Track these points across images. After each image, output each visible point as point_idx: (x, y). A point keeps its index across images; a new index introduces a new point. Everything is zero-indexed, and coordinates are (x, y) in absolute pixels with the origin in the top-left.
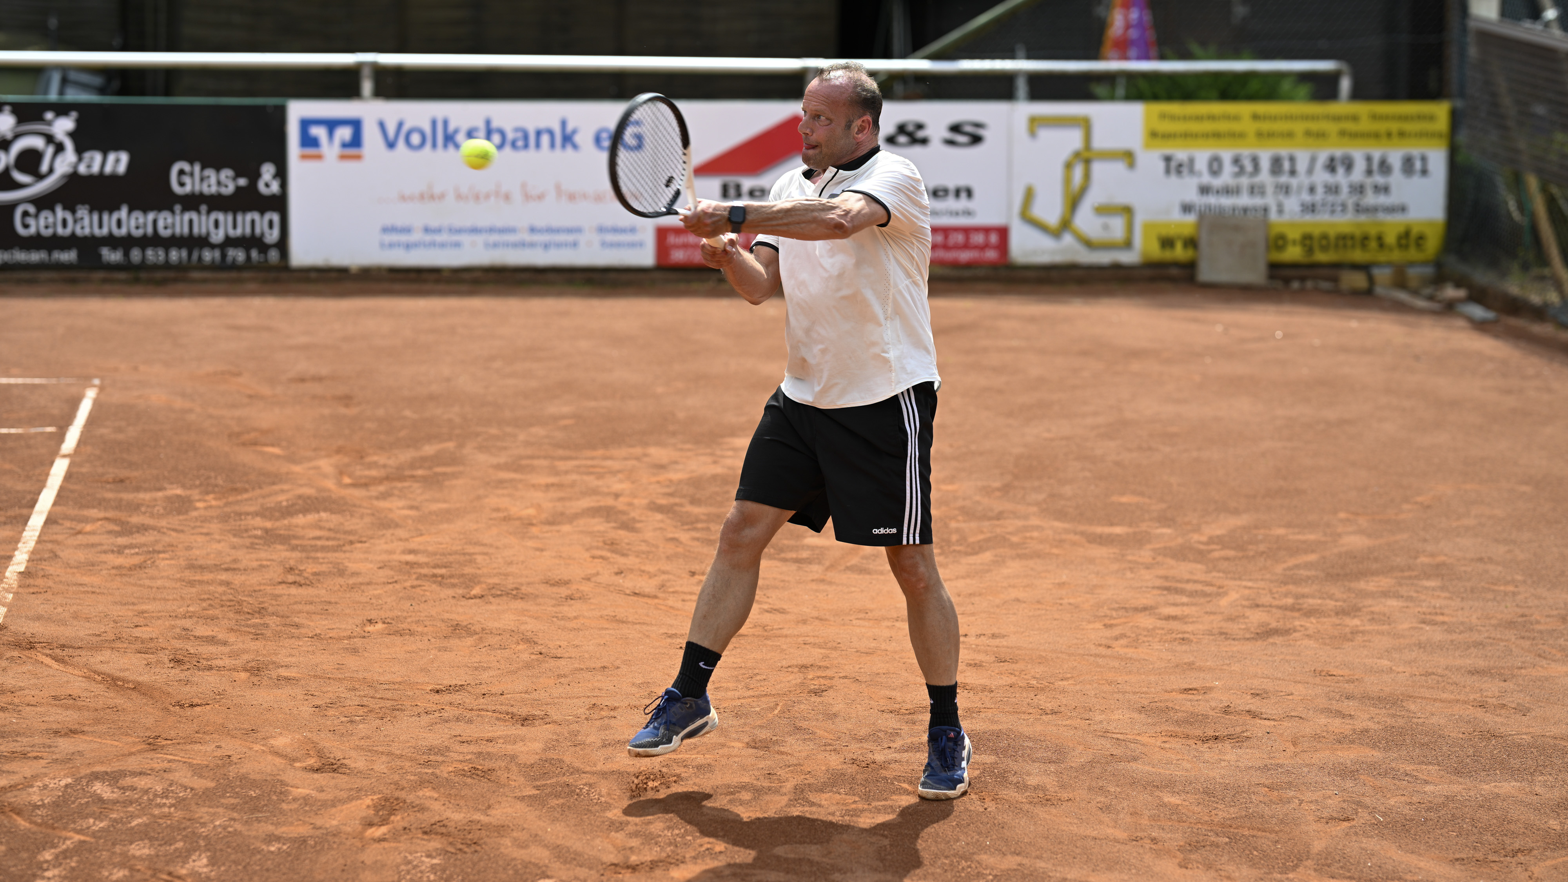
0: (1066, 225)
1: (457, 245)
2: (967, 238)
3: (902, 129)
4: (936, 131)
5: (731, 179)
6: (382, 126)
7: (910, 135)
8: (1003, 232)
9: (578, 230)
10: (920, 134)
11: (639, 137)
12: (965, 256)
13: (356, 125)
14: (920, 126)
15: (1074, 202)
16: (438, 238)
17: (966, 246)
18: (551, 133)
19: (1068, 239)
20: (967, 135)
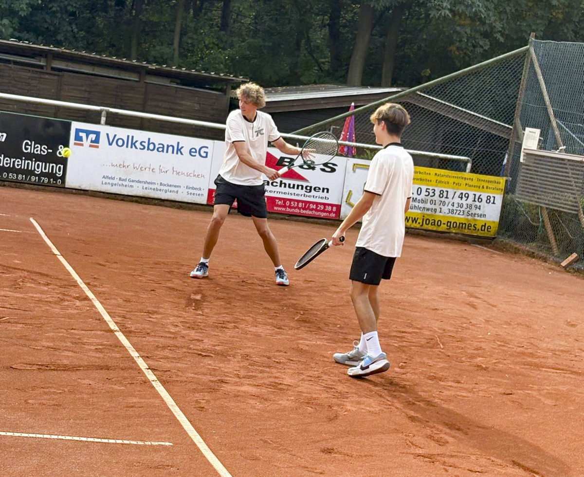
1: (131, 186)
2: (325, 208)
4: (318, 165)
6: (108, 135)
7: (308, 165)
8: (339, 207)
9: (178, 186)
10: (313, 165)
12: (323, 215)
13: (98, 134)
16: (124, 183)
17: (324, 211)
18: (173, 147)
20: (330, 168)
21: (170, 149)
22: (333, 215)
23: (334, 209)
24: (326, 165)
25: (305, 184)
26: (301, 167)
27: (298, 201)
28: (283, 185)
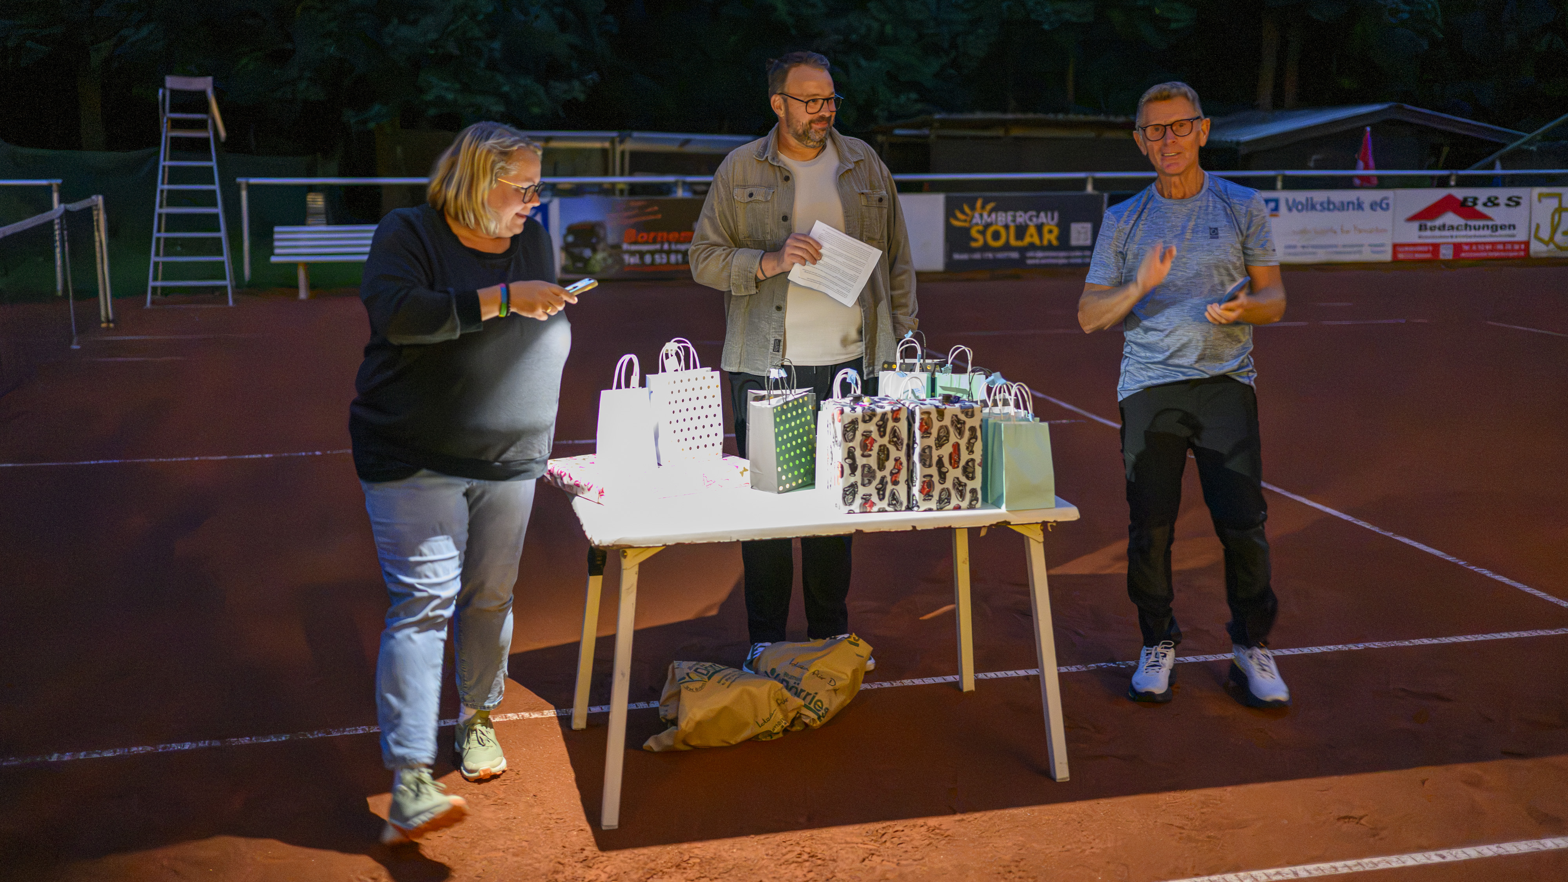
0: (1552, 239)
1: (1314, 253)
2: (1512, 246)
3: (1489, 199)
4: (1502, 200)
5: (1423, 222)
6: (1287, 201)
7: (1492, 202)
8: (1527, 244)
9: (1361, 246)
10: (1496, 202)
11: (1388, 204)
12: (1511, 254)
13: (1276, 201)
14: (1497, 198)
15: (1554, 229)
16: (1306, 250)
17: (1513, 250)
18: (1353, 203)
19: (1552, 246)
20: (1514, 202)
21: (1351, 206)
22: (1522, 253)
23: (1523, 246)
24: (1510, 199)
25: (1490, 223)
26: (1485, 205)
27: (1485, 244)
28: (1468, 228)
